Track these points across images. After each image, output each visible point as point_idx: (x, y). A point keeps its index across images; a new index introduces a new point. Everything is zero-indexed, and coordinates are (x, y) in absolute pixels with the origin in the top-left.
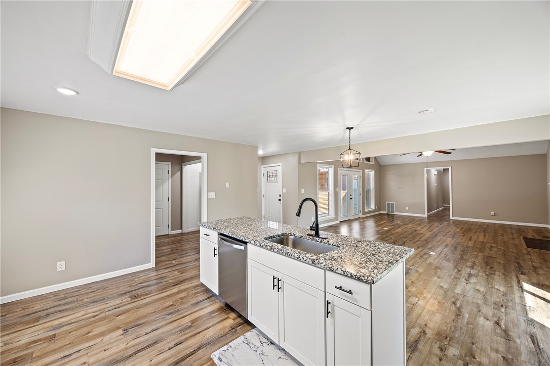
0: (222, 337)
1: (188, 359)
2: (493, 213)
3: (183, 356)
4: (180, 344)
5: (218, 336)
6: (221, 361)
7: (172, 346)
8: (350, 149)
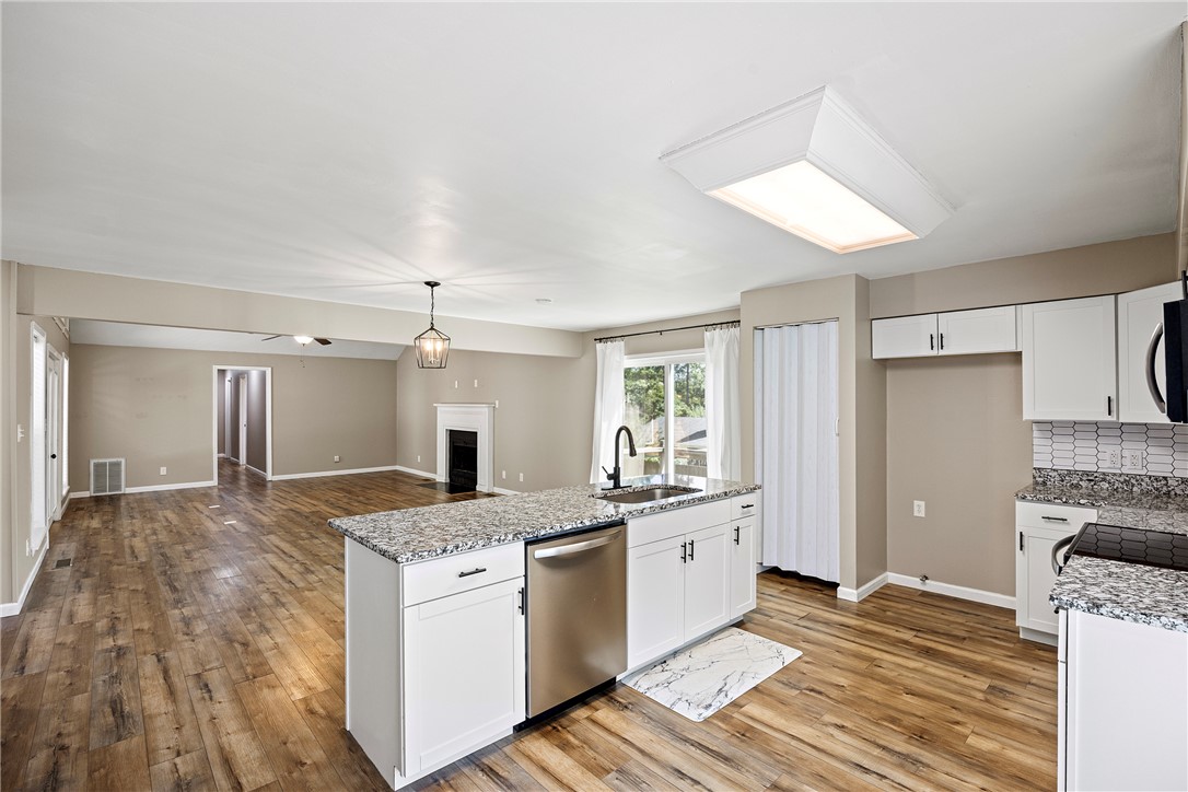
0: (650, 718)
1: (714, 748)
2: (336, 458)
3: (709, 757)
4: (680, 772)
5: (648, 723)
6: (710, 705)
7: (689, 781)
8: (432, 329)
